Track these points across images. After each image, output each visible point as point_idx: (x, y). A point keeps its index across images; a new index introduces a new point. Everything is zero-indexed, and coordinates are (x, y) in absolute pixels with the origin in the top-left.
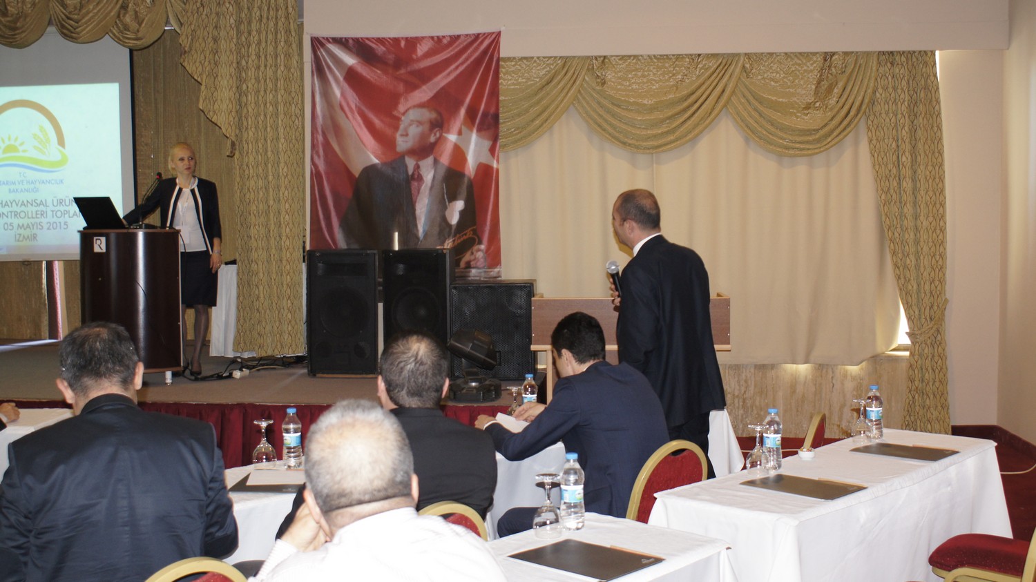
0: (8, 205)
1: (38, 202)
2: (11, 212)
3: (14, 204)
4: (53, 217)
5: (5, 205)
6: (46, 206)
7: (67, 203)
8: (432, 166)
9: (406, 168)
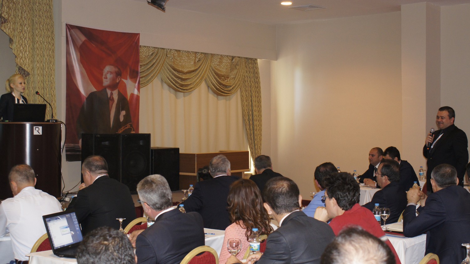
8: (117, 94)
9: (107, 94)
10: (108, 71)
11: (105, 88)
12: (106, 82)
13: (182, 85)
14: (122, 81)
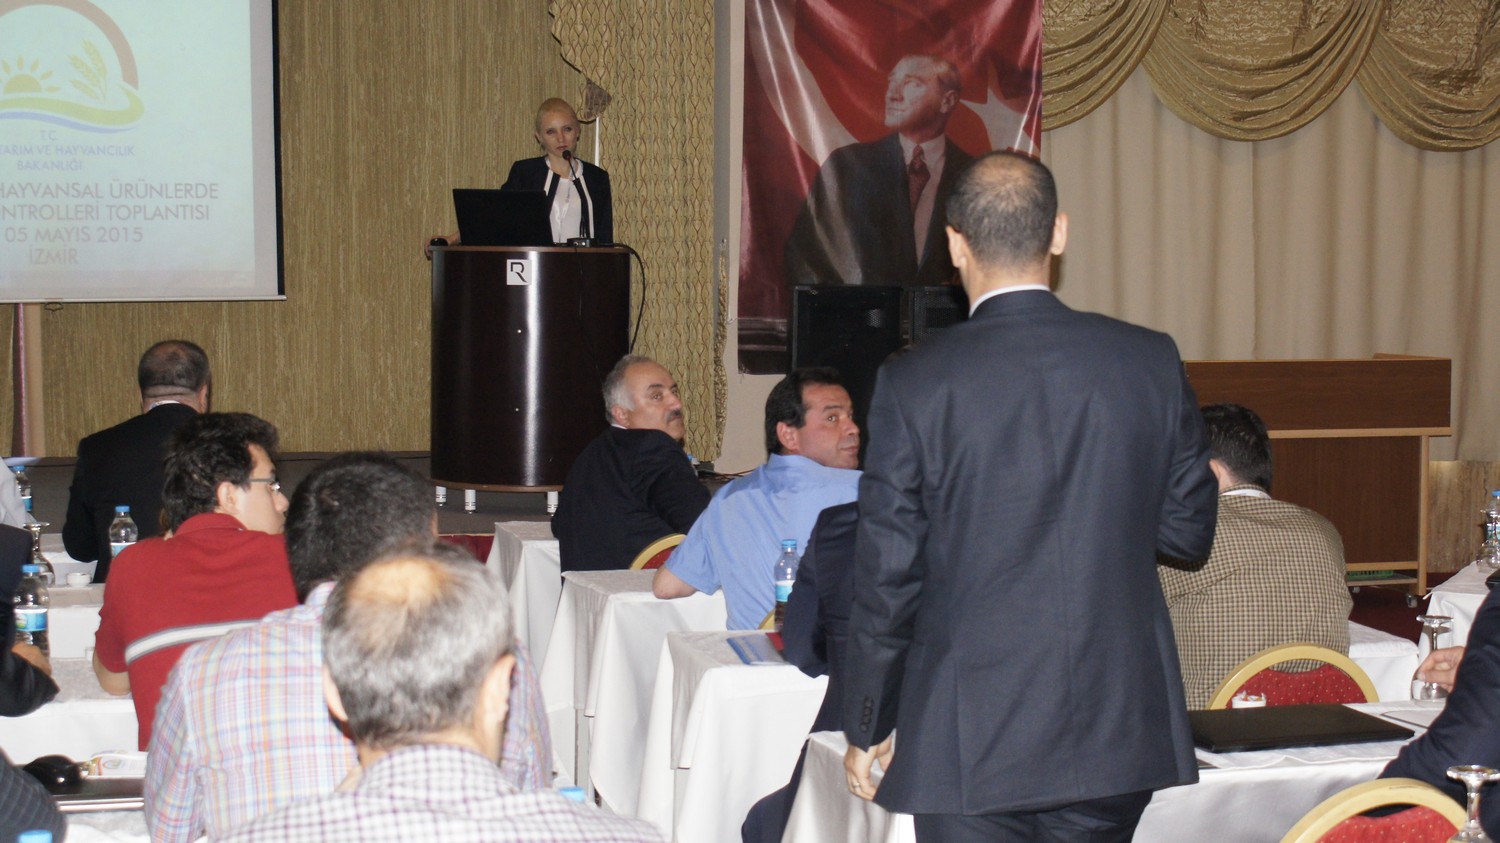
0: (16, 193)
1: (81, 188)
2: (22, 206)
3: (29, 191)
4: (111, 218)
5: (10, 193)
6: (98, 197)
7: (142, 191)
8: (941, 152)
9: (900, 150)
10: (908, 76)
11: (893, 135)
12: (896, 115)
13: (1241, 117)
14: (963, 106)
